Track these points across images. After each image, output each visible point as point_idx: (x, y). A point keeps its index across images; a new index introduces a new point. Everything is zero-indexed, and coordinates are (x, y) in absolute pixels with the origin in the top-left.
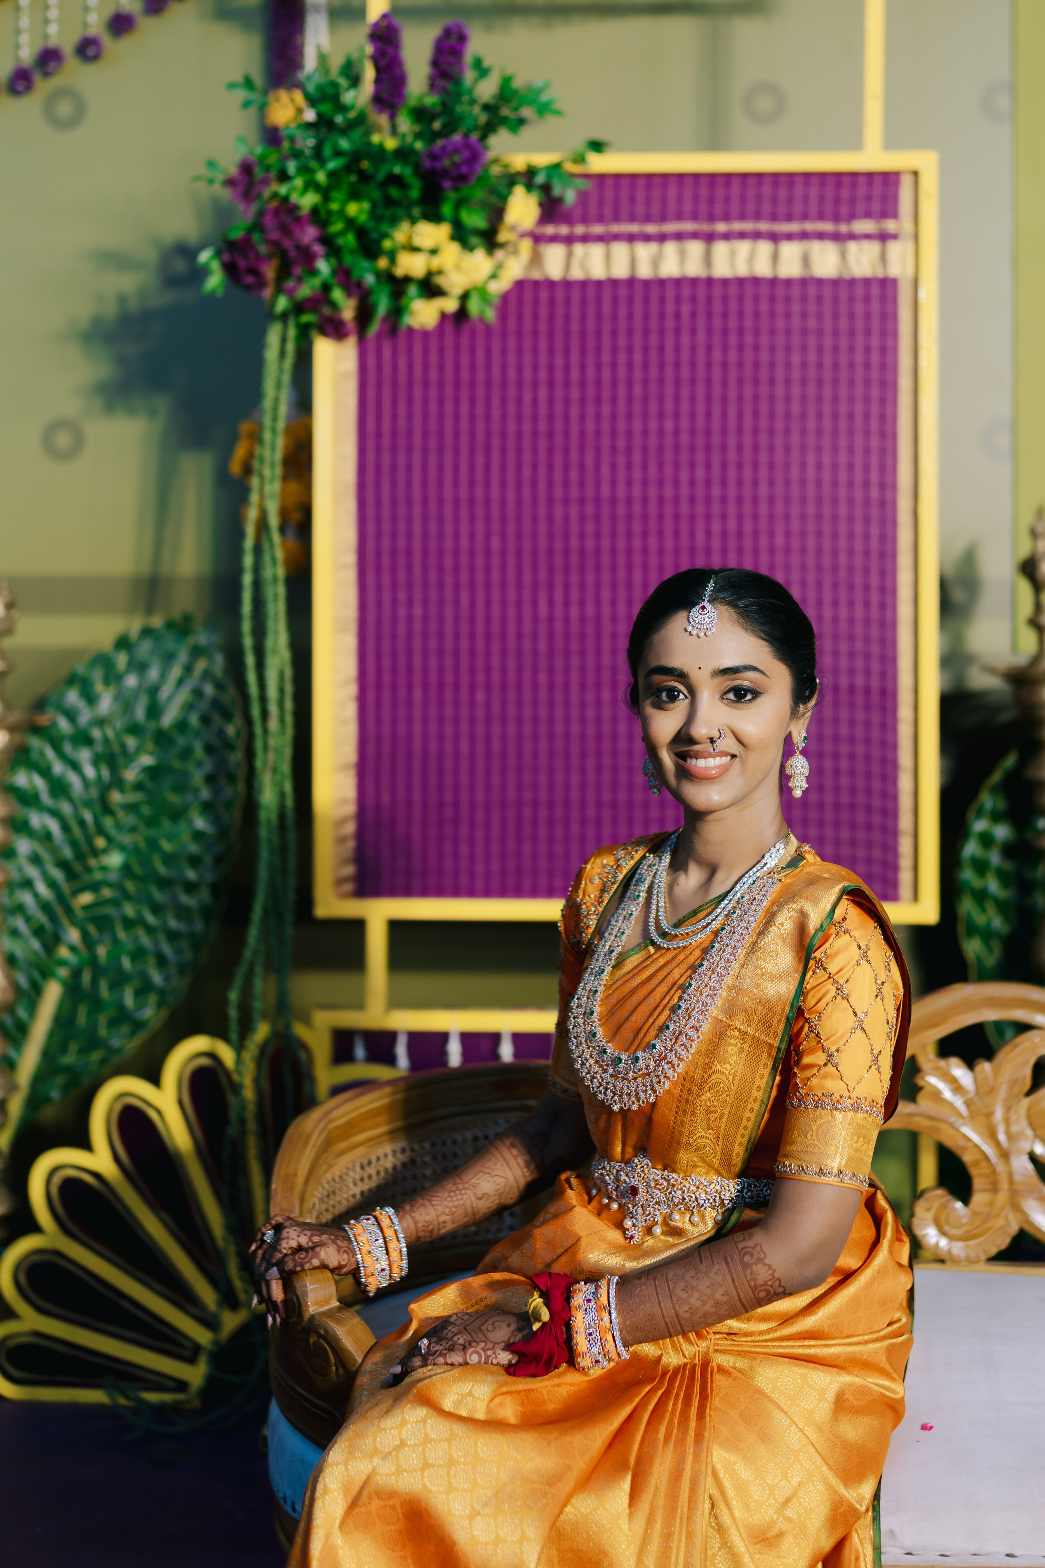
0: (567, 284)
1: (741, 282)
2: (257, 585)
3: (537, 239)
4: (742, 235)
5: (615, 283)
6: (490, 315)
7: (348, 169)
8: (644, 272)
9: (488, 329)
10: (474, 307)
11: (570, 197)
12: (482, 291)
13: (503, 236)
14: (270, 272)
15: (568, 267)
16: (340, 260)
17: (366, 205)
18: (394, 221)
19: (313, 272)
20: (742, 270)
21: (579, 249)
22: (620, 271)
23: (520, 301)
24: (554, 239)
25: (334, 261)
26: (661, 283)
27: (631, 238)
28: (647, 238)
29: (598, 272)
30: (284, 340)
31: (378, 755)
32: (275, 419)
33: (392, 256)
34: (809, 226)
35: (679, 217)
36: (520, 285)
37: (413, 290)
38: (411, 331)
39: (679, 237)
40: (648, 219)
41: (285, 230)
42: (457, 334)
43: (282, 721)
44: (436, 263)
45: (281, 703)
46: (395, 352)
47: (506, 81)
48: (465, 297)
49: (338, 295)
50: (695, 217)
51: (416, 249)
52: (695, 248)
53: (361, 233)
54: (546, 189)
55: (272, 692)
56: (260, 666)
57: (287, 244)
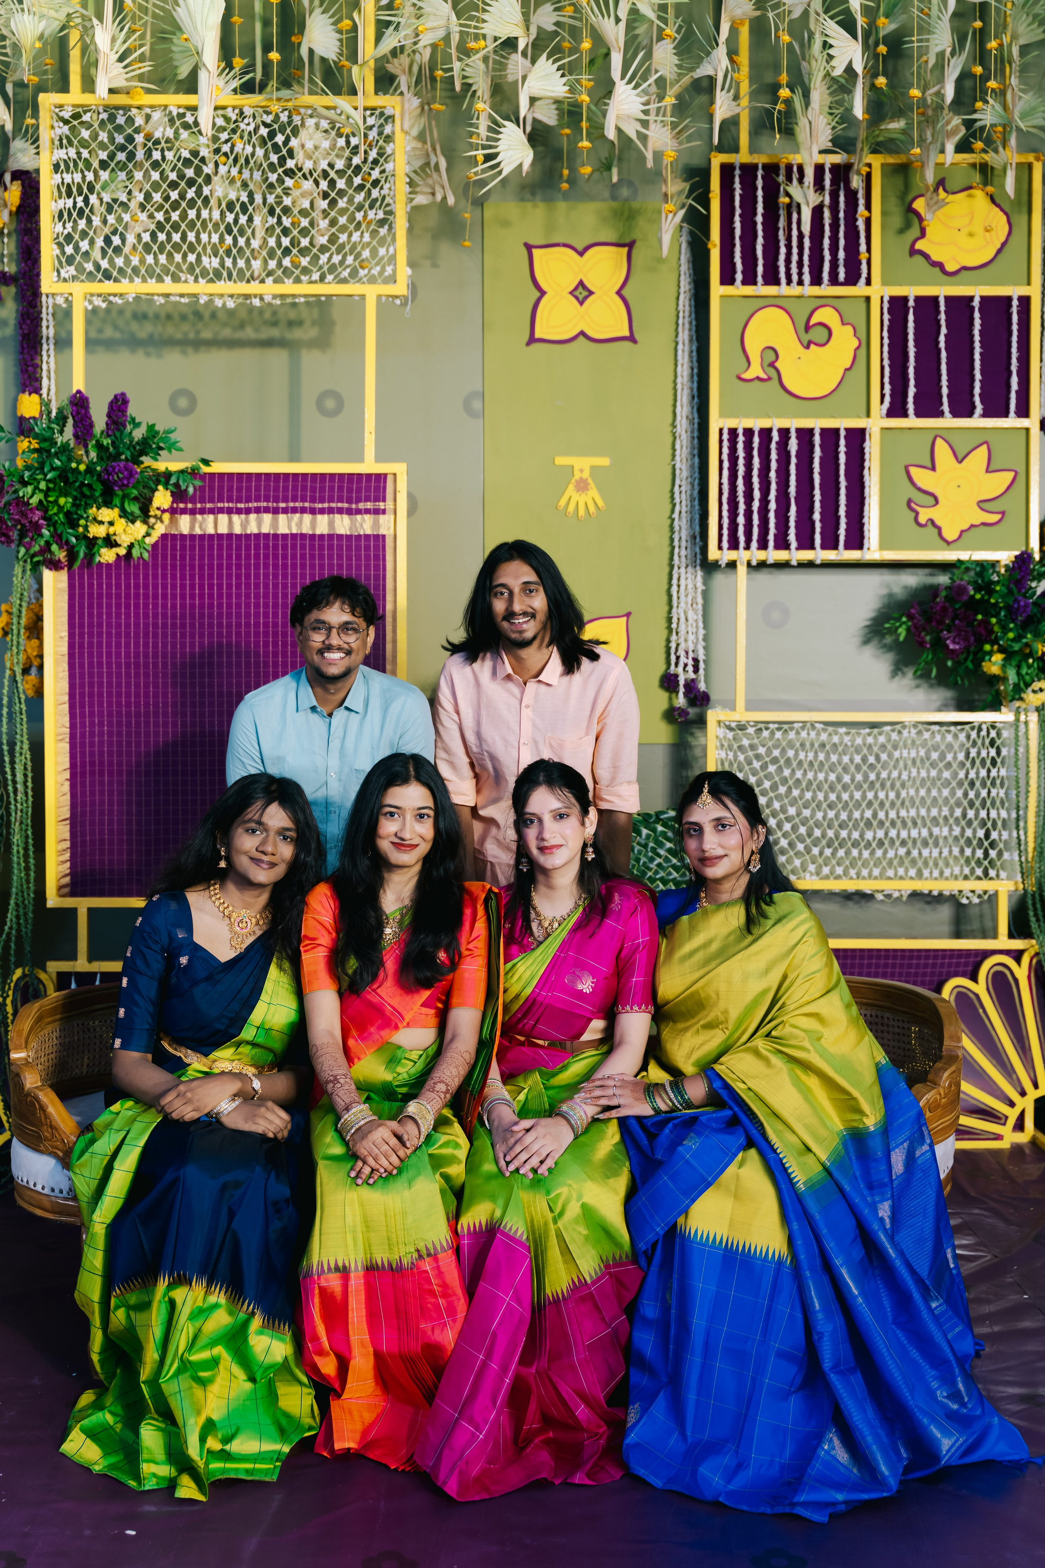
0: (192, 537)
1: (294, 536)
2: (10, 714)
3: (173, 511)
4: (294, 510)
5: (220, 536)
6: (146, 556)
7: (60, 476)
8: (237, 530)
9: (146, 564)
10: (136, 553)
11: (191, 490)
12: (141, 543)
13: (152, 513)
14: (15, 535)
15: (192, 527)
16: (55, 529)
17: (70, 500)
18: (87, 506)
19: (41, 535)
20: (294, 531)
21: (199, 517)
22: (223, 529)
23: (164, 547)
24: (184, 511)
25: (52, 529)
26: (248, 536)
27: (230, 511)
28: (239, 511)
29: (211, 530)
30: (24, 571)
31: (83, 813)
32: (19, 617)
33: (86, 528)
34: (333, 505)
35: (258, 500)
36: (164, 537)
37: (100, 542)
38: (100, 564)
39: (258, 511)
40: (239, 501)
41: (24, 514)
42: (128, 566)
43: (26, 794)
44: (112, 530)
45: (25, 783)
46: (90, 577)
47: (151, 428)
48: (131, 547)
49: (54, 548)
50: (267, 500)
51: (101, 523)
52: (267, 518)
53: (68, 514)
54: (177, 485)
55: (20, 778)
56: (13, 762)
57: (24, 521)
